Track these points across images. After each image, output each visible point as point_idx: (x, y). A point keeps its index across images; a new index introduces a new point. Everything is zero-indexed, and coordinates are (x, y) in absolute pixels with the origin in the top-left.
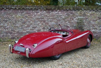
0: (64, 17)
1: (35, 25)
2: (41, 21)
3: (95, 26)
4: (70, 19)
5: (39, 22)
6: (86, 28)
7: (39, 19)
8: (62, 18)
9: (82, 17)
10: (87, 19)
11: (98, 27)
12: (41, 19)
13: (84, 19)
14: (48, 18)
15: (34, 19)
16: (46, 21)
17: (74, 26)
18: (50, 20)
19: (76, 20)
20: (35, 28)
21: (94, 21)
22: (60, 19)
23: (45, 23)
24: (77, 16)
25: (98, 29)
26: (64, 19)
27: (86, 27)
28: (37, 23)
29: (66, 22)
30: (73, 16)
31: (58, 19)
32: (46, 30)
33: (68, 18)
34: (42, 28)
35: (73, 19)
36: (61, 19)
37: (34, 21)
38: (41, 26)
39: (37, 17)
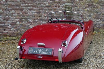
0: (48, 3)
1: (7, 15)
2: (17, 9)
3: (84, 15)
4: (56, 7)
5: (13, 11)
7: (14, 6)
8: (45, 4)
9: (70, 4)
10: (75, 6)
11: (87, 17)
12: (17, 6)
13: (72, 6)
14: (27, 4)
15: (6, 5)
16: (23, 9)
17: (61, 15)
18: (29, 7)
19: (63, 8)
20: (7, 19)
21: (83, 8)
22: (42, 6)
23: (23, 13)
24: (64, 2)
25: (87, 18)
26: (48, 7)
27: (75, 16)
28: (11, 12)
29: (50, 10)
30: (59, 2)
31: (40, 6)
32: (23, 22)
33: (53, 4)
34: (18, 19)
35: (59, 7)
36: (45, 6)
37: (6, 10)
38: (16, 17)
39: (10, 3)
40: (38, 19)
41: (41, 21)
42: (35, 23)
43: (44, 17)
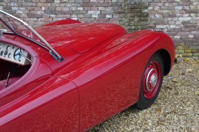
6: (157, 8)
27: (160, 4)
40: (43, 9)
41: (53, 16)
42: (35, 19)
43: (61, 3)
